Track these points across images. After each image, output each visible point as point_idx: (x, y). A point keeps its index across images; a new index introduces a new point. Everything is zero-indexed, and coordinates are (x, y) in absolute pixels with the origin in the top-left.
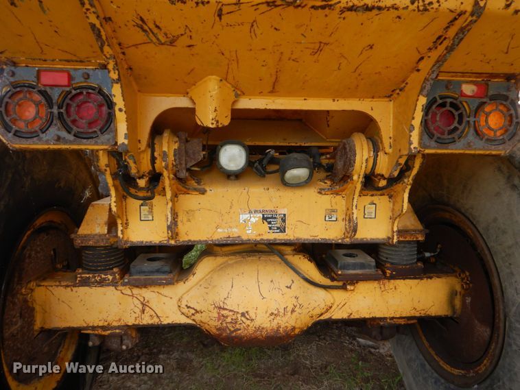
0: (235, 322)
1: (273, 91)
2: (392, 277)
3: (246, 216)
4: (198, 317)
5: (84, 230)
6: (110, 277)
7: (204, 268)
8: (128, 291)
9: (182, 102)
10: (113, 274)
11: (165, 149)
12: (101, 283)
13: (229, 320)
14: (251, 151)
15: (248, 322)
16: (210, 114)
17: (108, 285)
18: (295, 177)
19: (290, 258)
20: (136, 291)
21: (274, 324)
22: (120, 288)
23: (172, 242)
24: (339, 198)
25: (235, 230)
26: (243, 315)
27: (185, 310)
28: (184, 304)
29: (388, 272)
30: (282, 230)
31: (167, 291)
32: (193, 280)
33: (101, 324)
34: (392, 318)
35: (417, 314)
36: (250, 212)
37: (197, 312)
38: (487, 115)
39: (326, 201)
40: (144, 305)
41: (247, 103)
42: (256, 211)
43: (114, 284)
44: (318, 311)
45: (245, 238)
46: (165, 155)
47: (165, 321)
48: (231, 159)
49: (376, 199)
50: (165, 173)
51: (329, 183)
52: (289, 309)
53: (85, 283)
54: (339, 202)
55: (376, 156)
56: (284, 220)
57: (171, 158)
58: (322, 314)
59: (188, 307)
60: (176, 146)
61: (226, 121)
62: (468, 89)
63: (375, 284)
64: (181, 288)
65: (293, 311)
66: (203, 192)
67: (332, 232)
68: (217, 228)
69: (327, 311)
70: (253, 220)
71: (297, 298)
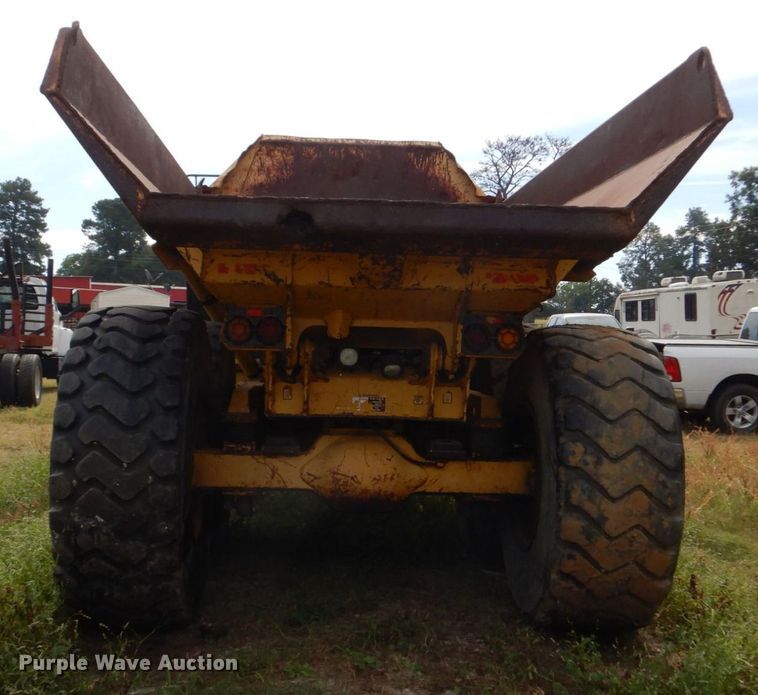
0: (346, 484)
1: (376, 317)
2: (477, 459)
3: (357, 399)
4: (316, 483)
5: (232, 409)
6: (249, 448)
7: (322, 443)
8: (261, 460)
9: (319, 322)
10: (252, 446)
11: (307, 350)
12: (242, 453)
13: (341, 483)
14: (361, 353)
15: (356, 485)
16: (336, 330)
17: (247, 454)
18: (391, 371)
19: (391, 439)
20: (268, 460)
21: (376, 488)
22: (257, 457)
23: (305, 415)
24: (424, 387)
25: (348, 408)
26: (352, 478)
27: (306, 477)
28: (305, 471)
29: (474, 454)
30: (383, 409)
31: (292, 461)
32: (314, 453)
33: (239, 485)
34: (477, 494)
35: (499, 492)
36: (360, 396)
37: (316, 478)
38: (503, 335)
39: (415, 390)
40: (274, 471)
41: (359, 323)
42: (364, 396)
43: (251, 453)
44: (413, 484)
45: (355, 414)
46: (307, 354)
47: (290, 486)
48: (347, 358)
49: (452, 389)
50: (306, 366)
51: (418, 377)
52: (389, 476)
53: (231, 452)
54: (424, 390)
55: (444, 358)
56: (384, 402)
57: (310, 357)
58: (417, 488)
59: (309, 474)
60: (313, 349)
61: (346, 334)
62: (491, 320)
63: (463, 464)
64: (304, 459)
65: (392, 479)
66: (327, 380)
67: (419, 412)
68: (337, 406)
69: (421, 485)
70: (362, 401)
71: (395, 469)
